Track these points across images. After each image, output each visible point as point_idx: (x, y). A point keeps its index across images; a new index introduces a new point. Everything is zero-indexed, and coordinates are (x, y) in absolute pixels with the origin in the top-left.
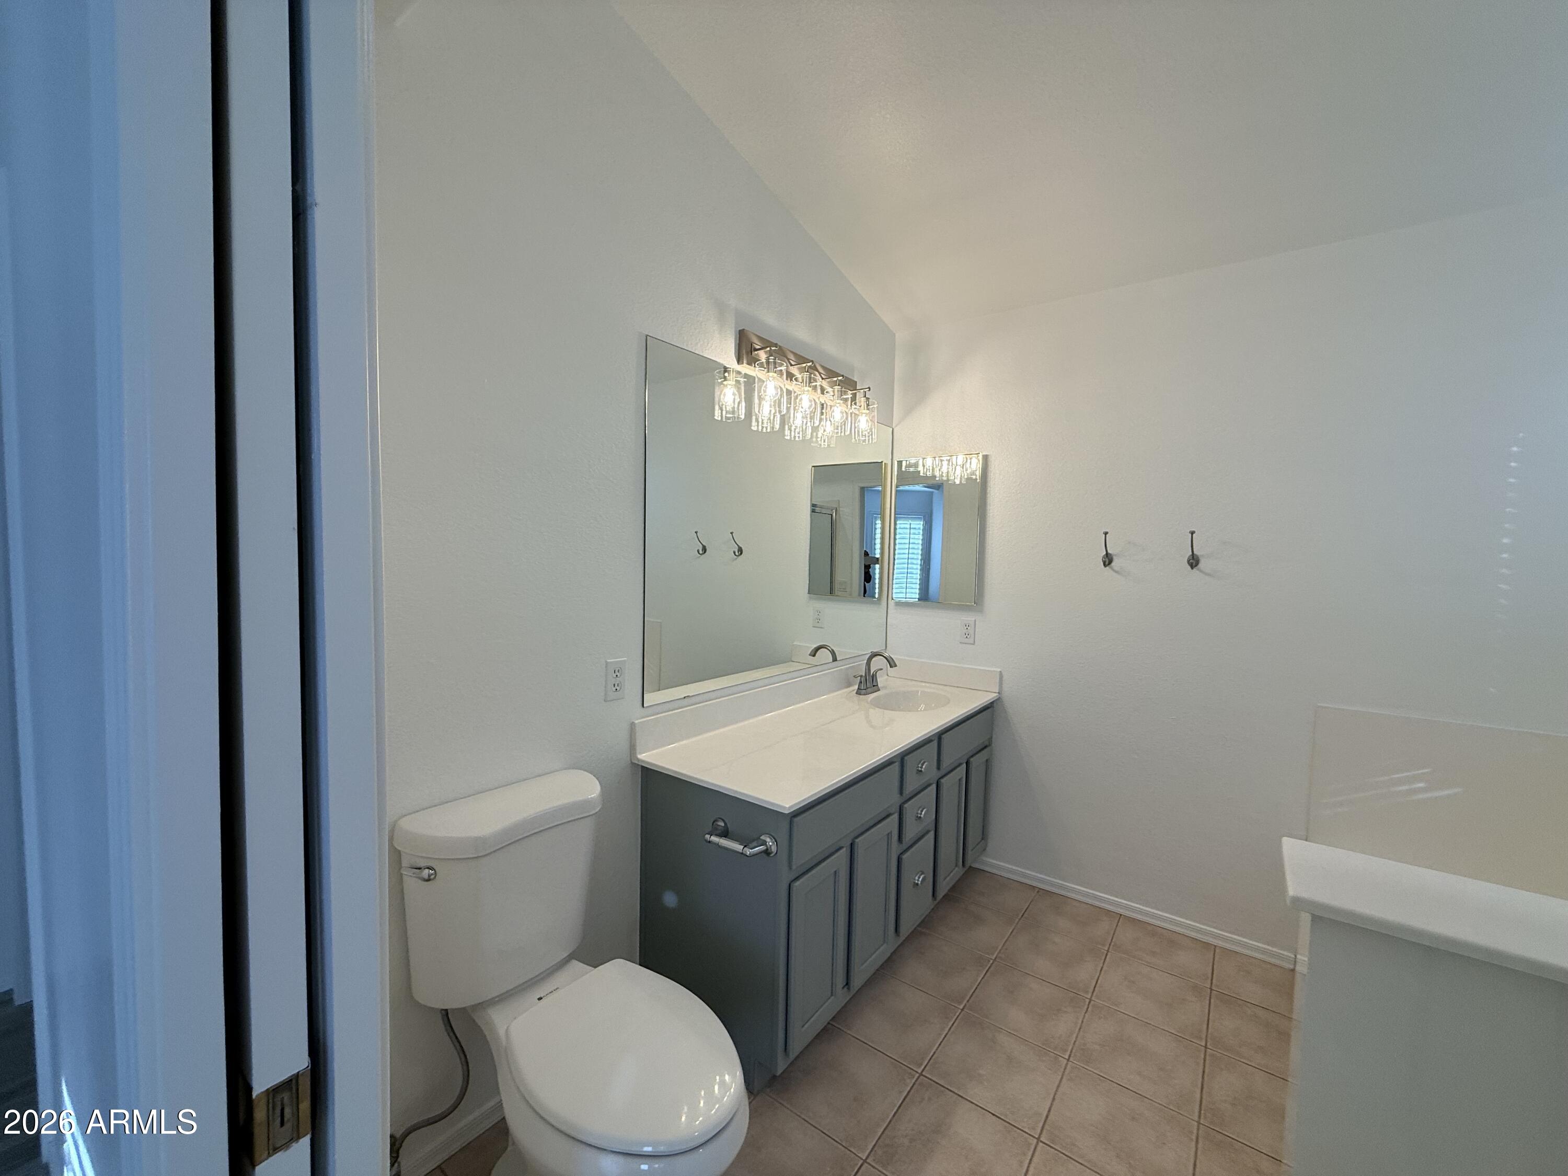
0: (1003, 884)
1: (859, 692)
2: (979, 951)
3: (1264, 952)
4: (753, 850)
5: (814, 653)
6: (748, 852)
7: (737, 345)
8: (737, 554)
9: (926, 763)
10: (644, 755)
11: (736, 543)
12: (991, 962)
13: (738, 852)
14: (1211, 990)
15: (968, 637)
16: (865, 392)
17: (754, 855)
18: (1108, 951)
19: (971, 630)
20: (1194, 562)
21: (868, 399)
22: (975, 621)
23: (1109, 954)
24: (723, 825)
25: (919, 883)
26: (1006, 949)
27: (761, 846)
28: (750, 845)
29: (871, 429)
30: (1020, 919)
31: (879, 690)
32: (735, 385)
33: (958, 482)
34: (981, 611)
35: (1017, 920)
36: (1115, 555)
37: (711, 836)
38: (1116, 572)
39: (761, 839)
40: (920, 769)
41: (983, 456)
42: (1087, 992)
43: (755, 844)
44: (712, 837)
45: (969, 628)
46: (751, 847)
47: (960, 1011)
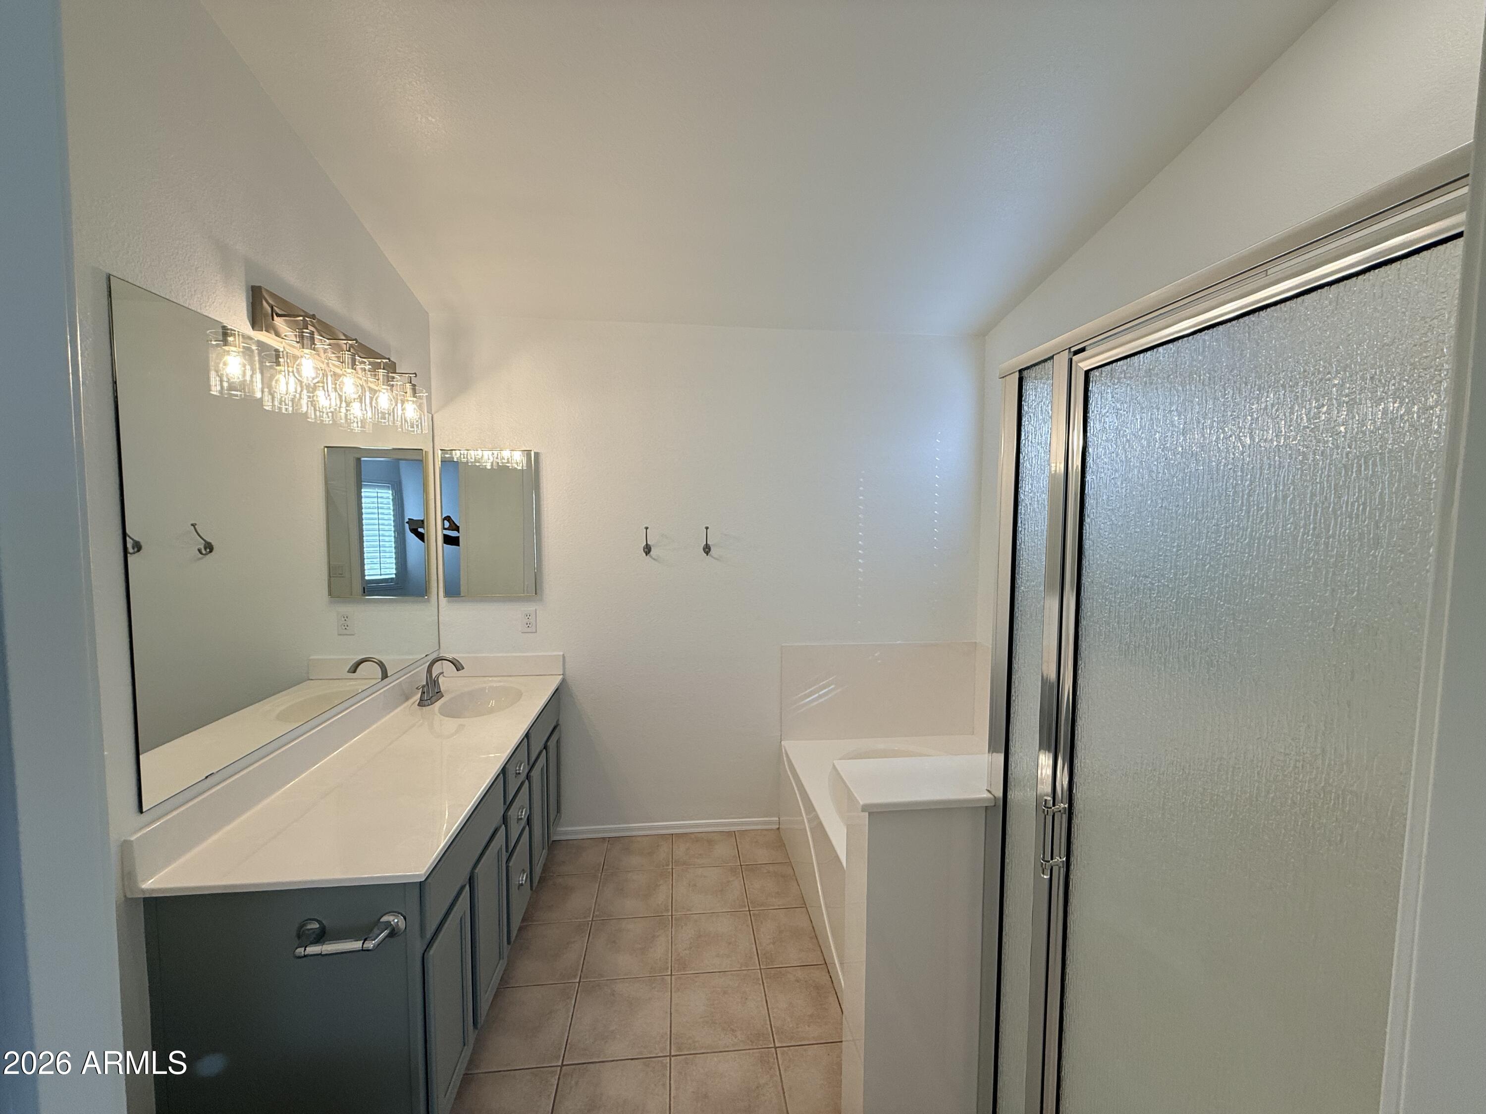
0: (578, 846)
1: (422, 703)
2: (577, 919)
3: (765, 823)
4: (376, 940)
5: (354, 669)
6: (370, 945)
7: (251, 305)
8: (204, 552)
9: (523, 764)
10: (150, 882)
11: (201, 537)
12: (590, 923)
13: (359, 951)
14: (741, 865)
15: (530, 626)
16: (411, 377)
17: (379, 945)
18: (672, 869)
19: (532, 620)
20: (707, 549)
21: (414, 385)
22: (536, 610)
23: (674, 870)
24: (317, 926)
25: (523, 882)
26: (599, 905)
27: (384, 931)
28: (371, 935)
29: (421, 418)
30: (601, 873)
31: (443, 696)
32: (243, 352)
33: (489, 467)
34: (541, 600)
35: (600, 875)
36: (653, 546)
37: (306, 947)
38: (654, 559)
39: (383, 922)
40: (518, 772)
41: (535, 453)
42: (667, 911)
43: (376, 931)
44: (307, 949)
45: (530, 618)
46: (373, 938)
47: (577, 984)
